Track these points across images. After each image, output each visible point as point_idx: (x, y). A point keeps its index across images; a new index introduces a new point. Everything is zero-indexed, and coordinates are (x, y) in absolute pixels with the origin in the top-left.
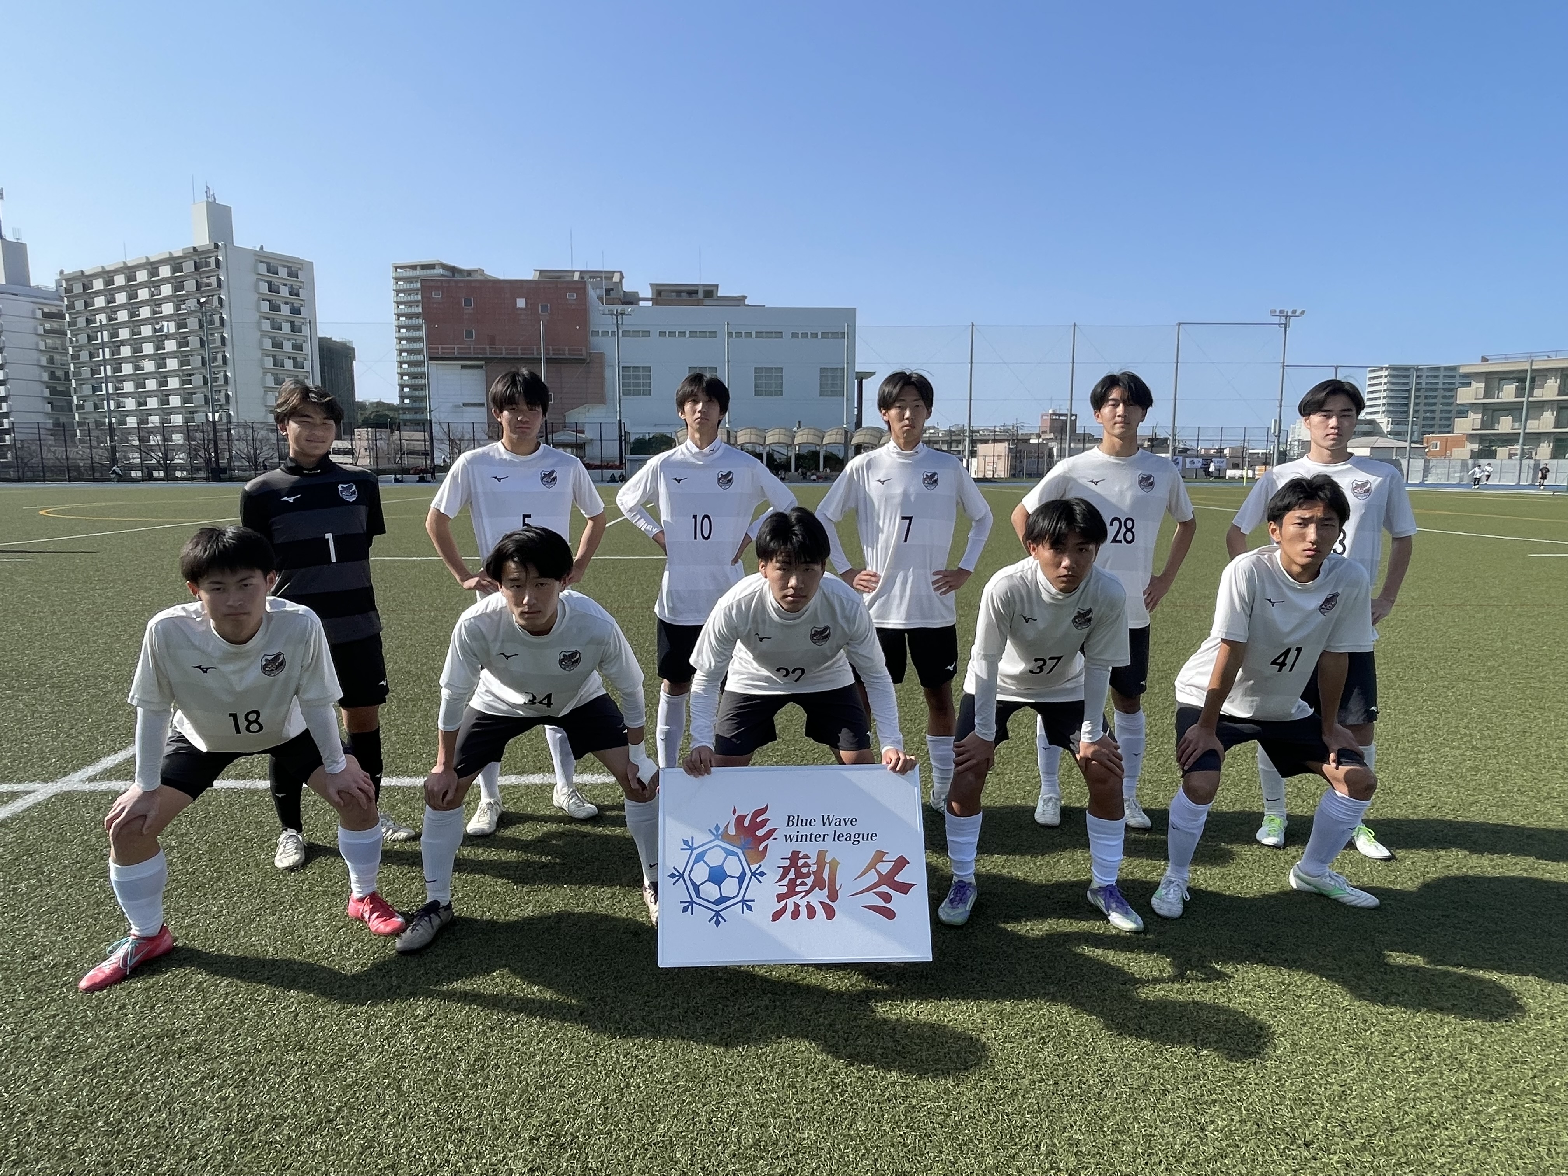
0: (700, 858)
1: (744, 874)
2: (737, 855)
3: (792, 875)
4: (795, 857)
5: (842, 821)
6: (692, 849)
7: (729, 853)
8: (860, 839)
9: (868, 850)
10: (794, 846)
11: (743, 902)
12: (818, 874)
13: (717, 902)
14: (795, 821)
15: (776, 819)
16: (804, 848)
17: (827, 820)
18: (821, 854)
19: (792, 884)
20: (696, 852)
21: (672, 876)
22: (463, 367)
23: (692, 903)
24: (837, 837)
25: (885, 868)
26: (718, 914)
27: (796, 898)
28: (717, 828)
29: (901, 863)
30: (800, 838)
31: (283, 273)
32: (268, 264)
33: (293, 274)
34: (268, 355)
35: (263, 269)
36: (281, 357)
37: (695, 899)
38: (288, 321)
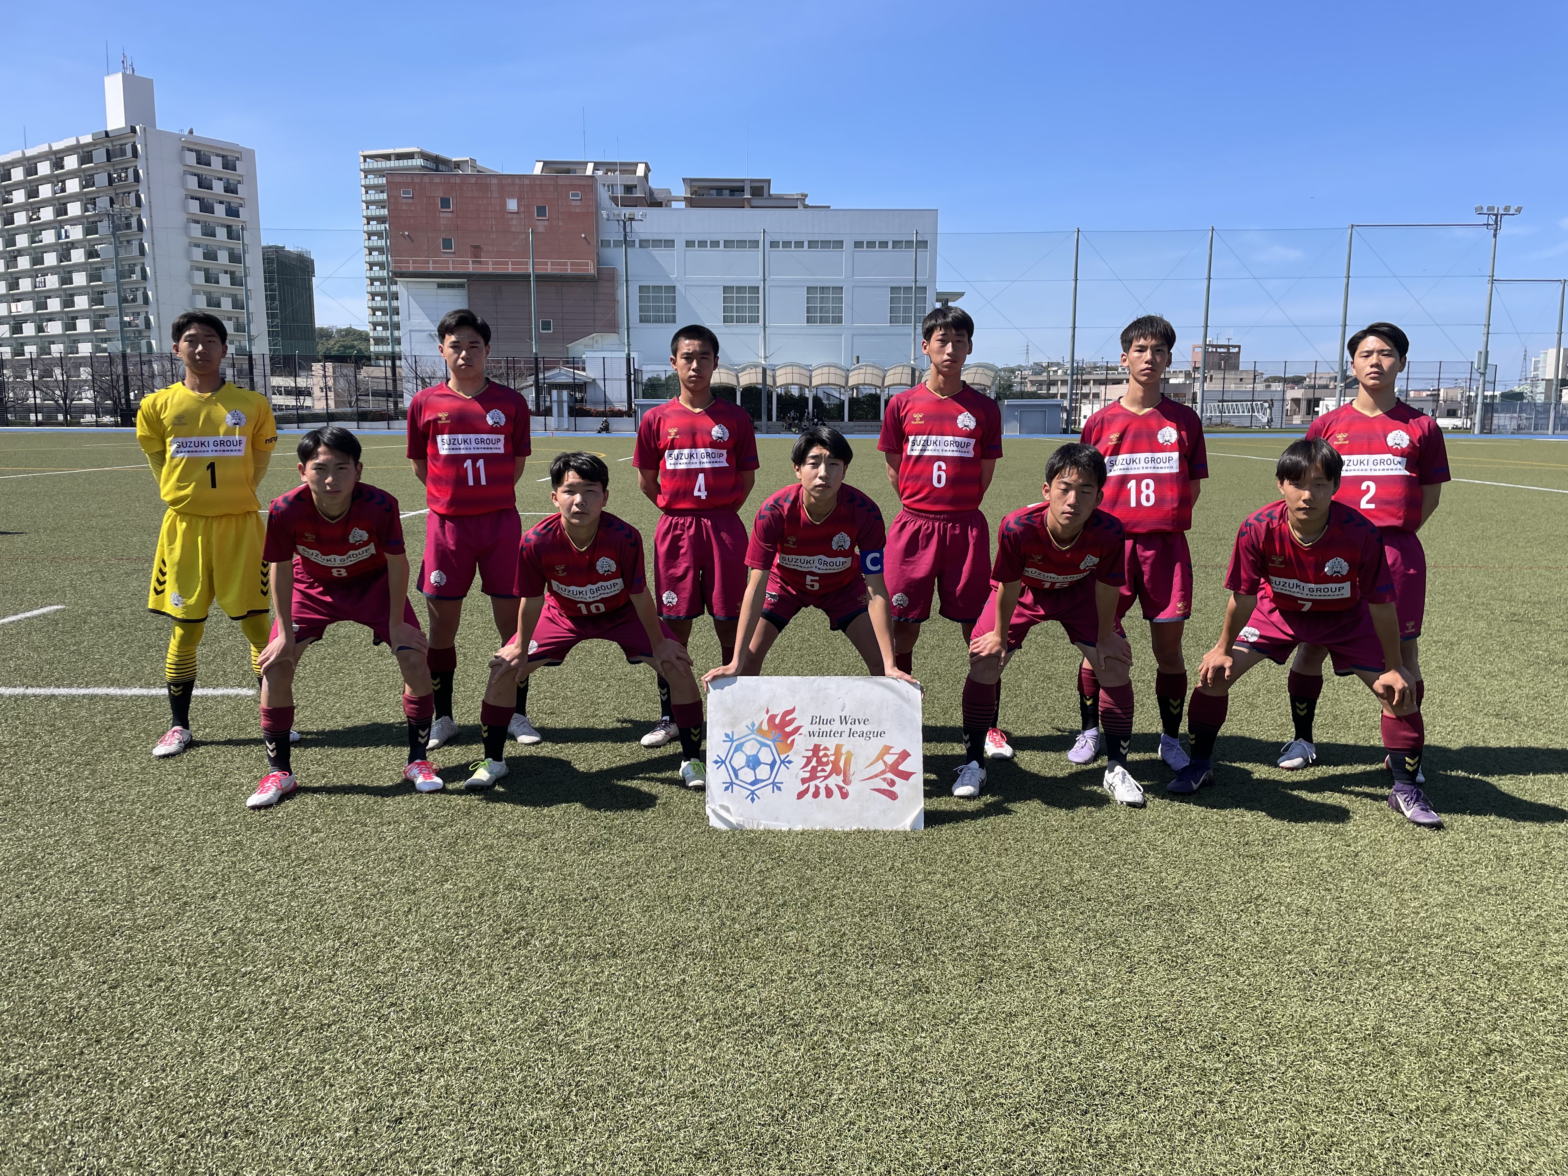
0: (739, 748)
1: (774, 762)
2: (769, 746)
3: (814, 763)
4: (816, 749)
5: (857, 722)
6: (732, 741)
7: (763, 745)
8: (871, 736)
9: (877, 744)
10: (816, 740)
11: (774, 783)
12: (836, 763)
13: (753, 783)
14: (818, 720)
15: (802, 719)
16: (824, 742)
17: (844, 720)
18: (838, 748)
19: (814, 770)
20: (735, 744)
21: (716, 762)
22: (440, 286)
23: (732, 783)
24: (851, 734)
25: (890, 759)
26: (753, 793)
27: (817, 782)
28: (753, 725)
29: (905, 755)
30: (821, 734)
31: (217, 163)
32: (198, 153)
33: (229, 165)
34: (199, 269)
35: (191, 158)
36: (214, 272)
37: (735, 781)
38: (223, 225)
